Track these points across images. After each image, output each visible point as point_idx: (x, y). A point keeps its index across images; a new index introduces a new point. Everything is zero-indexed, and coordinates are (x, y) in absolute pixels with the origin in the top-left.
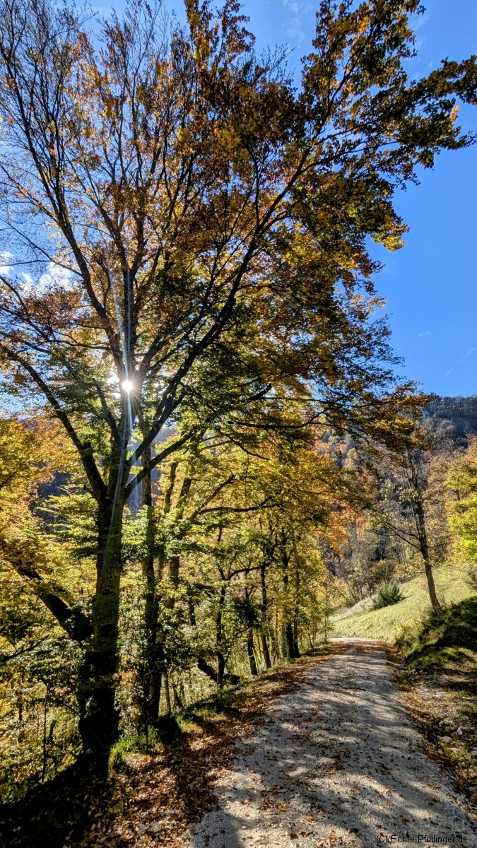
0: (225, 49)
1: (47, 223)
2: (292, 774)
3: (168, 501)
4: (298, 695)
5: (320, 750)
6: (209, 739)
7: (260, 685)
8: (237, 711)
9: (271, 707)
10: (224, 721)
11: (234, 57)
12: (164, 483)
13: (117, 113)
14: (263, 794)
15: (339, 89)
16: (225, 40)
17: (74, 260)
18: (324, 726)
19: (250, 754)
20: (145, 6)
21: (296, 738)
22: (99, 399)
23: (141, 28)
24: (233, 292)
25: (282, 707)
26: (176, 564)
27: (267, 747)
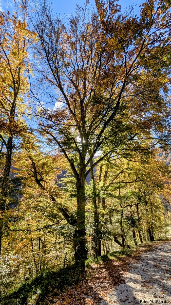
0: (110, 14)
1: (55, 88)
2: (153, 277)
3: (100, 179)
4: (155, 252)
5: (165, 271)
6: (120, 262)
7: (139, 248)
8: (130, 255)
9: (143, 255)
10: (125, 258)
11: (114, 15)
12: (98, 173)
13: (75, 47)
14: (142, 282)
15: (156, 13)
16: (110, 10)
17: (64, 99)
18: (166, 264)
19: (136, 268)
20: (82, 9)
21: (154, 266)
22: (75, 144)
23: (81, 17)
24: (119, 100)
25: (148, 256)
26: (104, 202)
27: (143, 267)
